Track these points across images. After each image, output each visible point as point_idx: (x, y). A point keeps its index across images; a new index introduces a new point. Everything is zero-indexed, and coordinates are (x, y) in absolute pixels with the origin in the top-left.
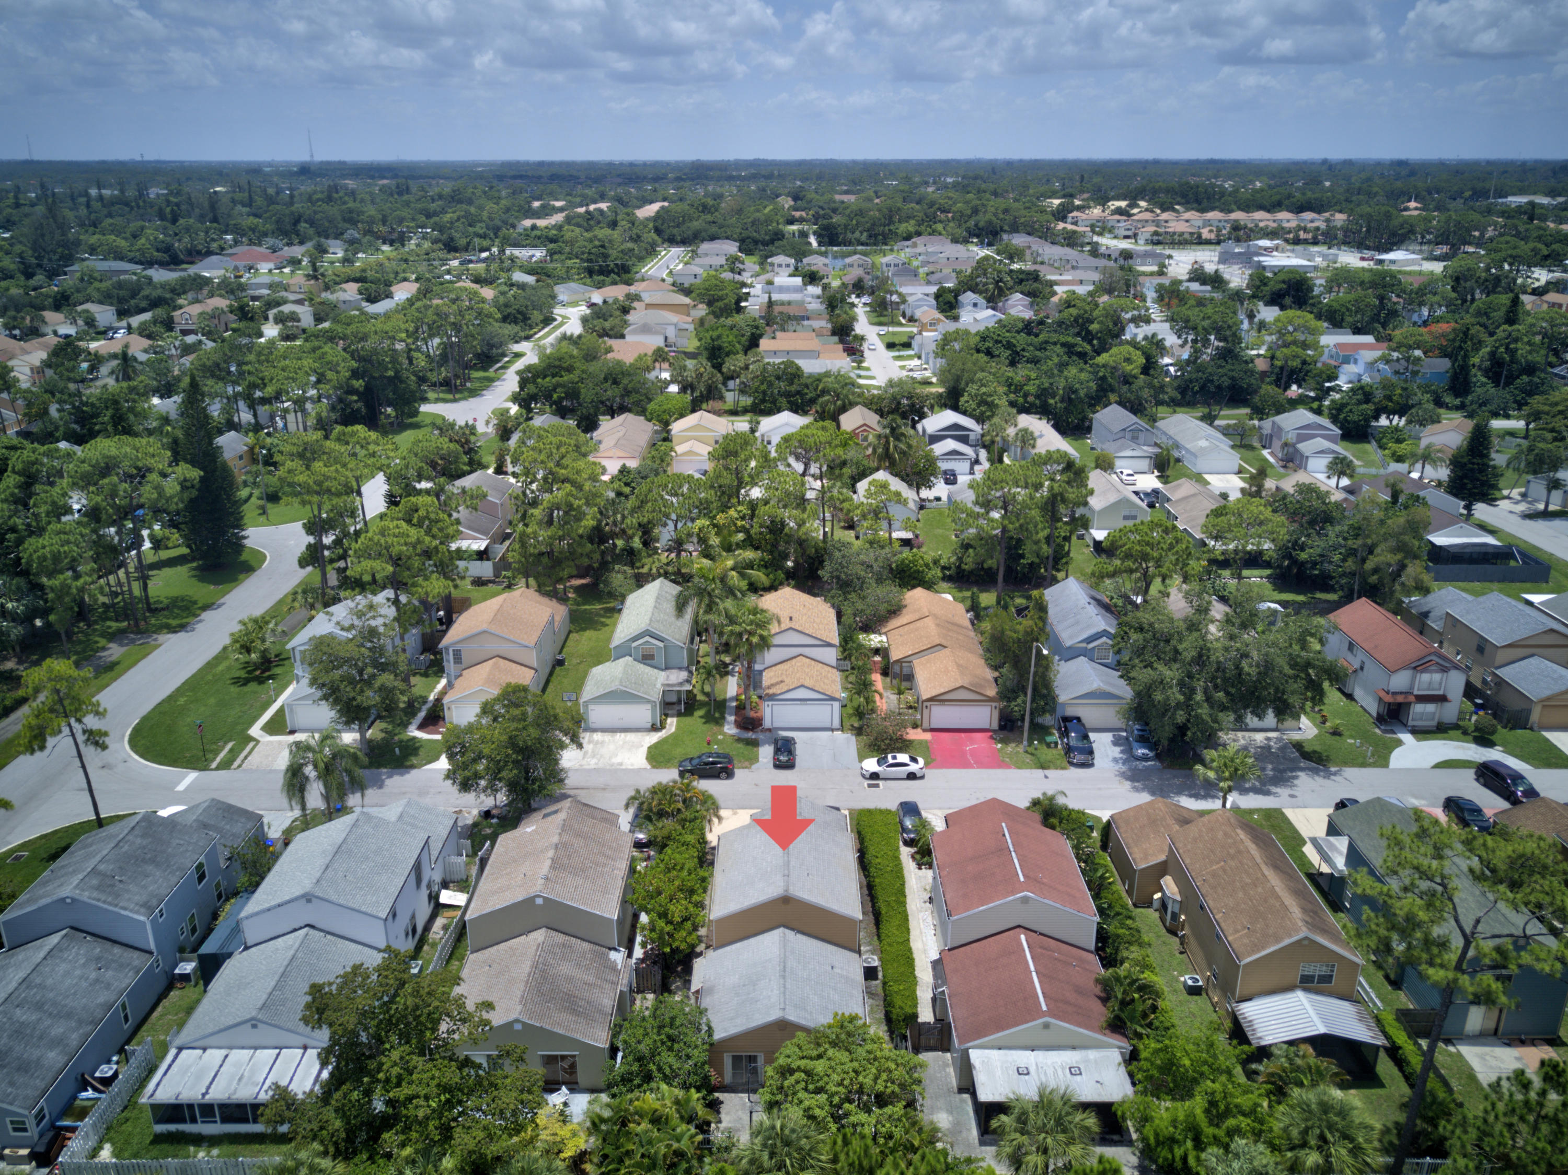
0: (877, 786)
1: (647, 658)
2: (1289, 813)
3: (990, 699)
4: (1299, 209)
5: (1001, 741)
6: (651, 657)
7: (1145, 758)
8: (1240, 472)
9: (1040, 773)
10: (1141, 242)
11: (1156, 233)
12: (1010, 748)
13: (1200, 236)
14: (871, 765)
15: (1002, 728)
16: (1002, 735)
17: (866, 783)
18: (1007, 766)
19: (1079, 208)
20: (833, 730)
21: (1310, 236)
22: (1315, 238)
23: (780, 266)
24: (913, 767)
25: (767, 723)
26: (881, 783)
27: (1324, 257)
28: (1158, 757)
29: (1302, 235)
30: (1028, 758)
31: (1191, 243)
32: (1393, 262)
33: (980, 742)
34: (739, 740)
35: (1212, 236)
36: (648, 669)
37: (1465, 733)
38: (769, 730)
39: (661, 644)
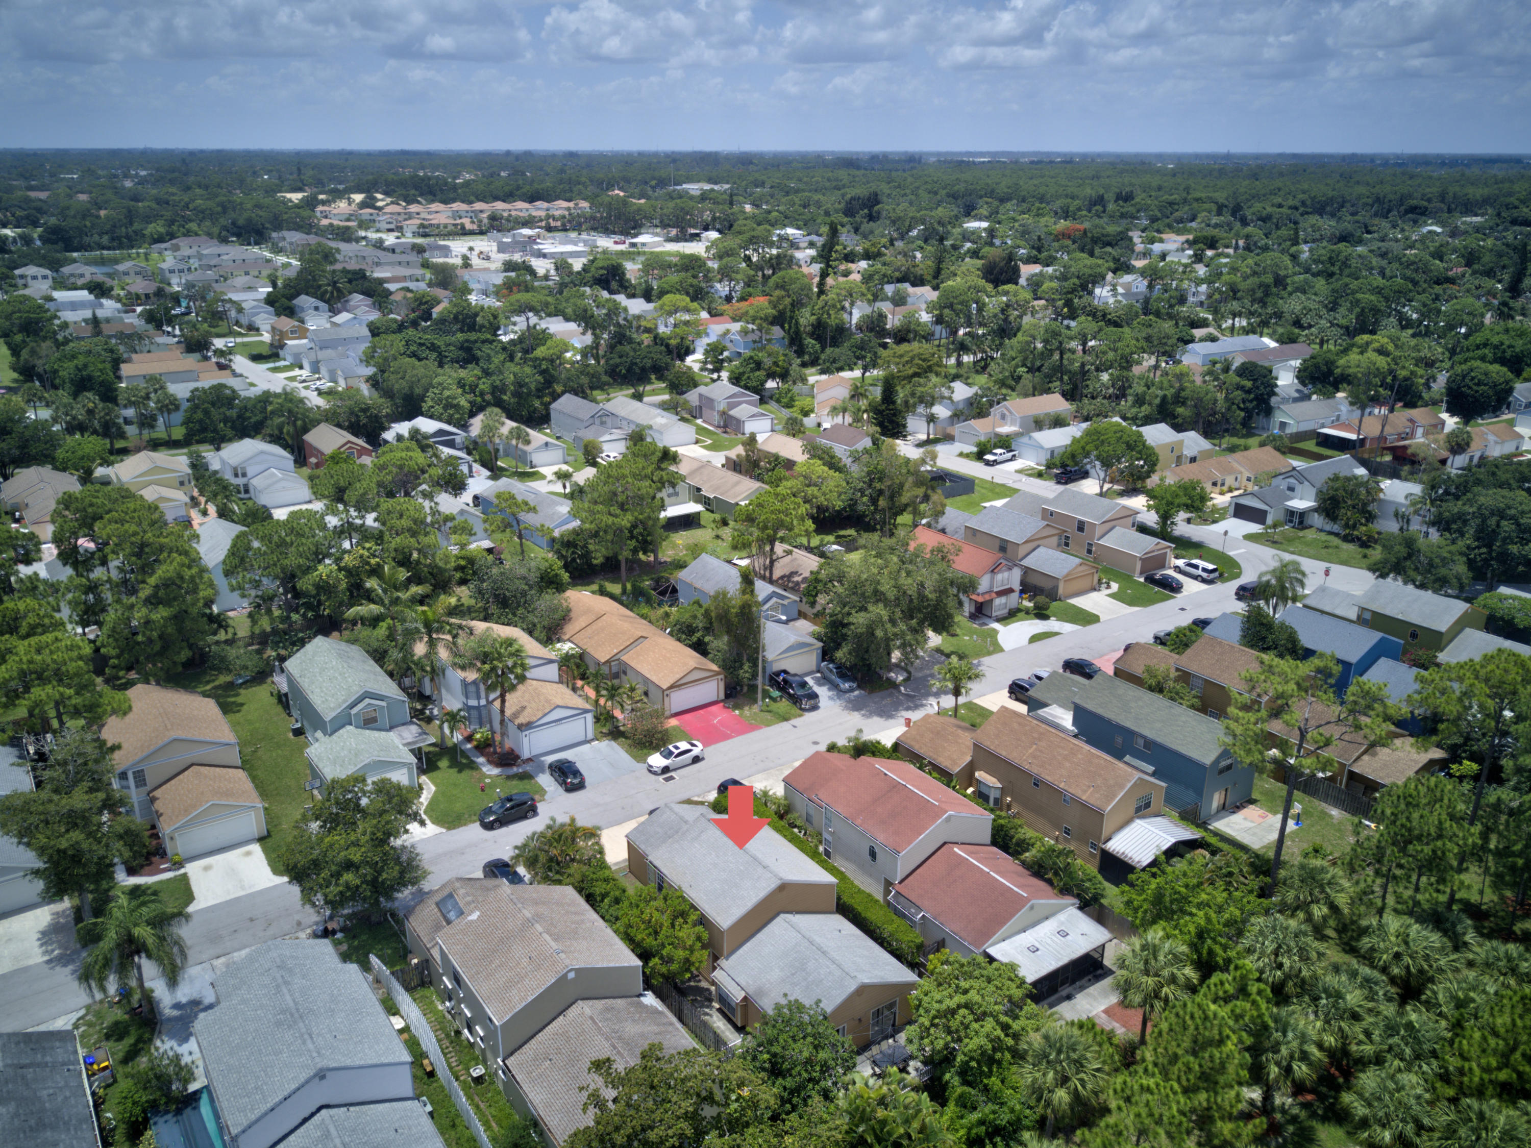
0: (672, 778)
1: (369, 723)
2: (977, 701)
3: (718, 674)
4: (532, 199)
5: (736, 707)
6: (374, 720)
7: (851, 690)
8: (697, 442)
9: (786, 725)
10: (409, 235)
11: (422, 226)
12: (747, 711)
13: (463, 227)
14: (657, 760)
15: (728, 696)
16: (731, 703)
17: (661, 778)
18: (759, 728)
19: (323, 203)
20: (589, 742)
21: (559, 224)
22: (564, 225)
23: (34, 278)
24: (696, 751)
25: (526, 754)
26: (673, 774)
27: (585, 242)
28: (859, 687)
29: (553, 224)
30: (768, 716)
31: (457, 234)
32: (644, 244)
33: (719, 715)
34: (509, 778)
35: (475, 227)
36: (376, 734)
37: (1027, 613)
38: (530, 760)
39: (383, 704)
